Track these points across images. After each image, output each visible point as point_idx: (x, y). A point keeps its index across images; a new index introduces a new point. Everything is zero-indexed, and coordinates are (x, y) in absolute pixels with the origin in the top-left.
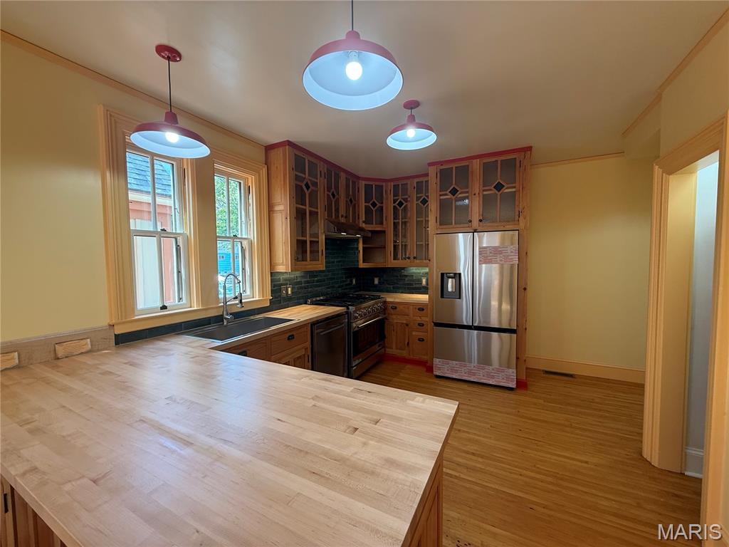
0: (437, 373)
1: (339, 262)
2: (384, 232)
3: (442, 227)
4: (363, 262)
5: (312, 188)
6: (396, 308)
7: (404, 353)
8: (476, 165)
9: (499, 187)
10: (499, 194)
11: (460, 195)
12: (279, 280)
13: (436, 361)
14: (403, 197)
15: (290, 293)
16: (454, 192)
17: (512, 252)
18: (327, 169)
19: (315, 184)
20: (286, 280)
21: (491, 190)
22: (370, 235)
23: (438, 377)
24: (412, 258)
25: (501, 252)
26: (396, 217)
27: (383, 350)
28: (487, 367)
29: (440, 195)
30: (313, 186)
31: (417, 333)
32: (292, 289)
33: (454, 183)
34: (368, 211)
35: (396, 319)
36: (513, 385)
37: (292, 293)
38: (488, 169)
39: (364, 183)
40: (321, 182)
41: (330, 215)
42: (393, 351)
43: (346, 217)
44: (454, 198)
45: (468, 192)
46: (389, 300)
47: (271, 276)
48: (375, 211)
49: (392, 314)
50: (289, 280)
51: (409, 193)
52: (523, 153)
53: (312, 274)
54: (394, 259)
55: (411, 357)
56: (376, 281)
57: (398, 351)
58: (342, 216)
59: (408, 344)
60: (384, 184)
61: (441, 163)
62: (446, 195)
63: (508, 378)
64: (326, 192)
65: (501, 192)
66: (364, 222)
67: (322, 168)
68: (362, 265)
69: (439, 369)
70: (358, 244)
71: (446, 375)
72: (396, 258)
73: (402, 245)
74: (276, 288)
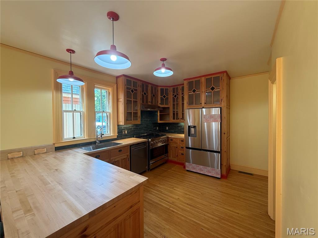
0: (187, 169)
1: (150, 120)
2: (169, 108)
3: (189, 106)
4: (160, 120)
5: (134, 91)
6: (172, 140)
7: (175, 159)
8: (203, 79)
9: (213, 89)
10: (213, 91)
11: (197, 93)
12: (122, 128)
13: (187, 164)
14: (177, 93)
15: (126, 133)
16: (194, 91)
17: (217, 117)
18: (142, 84)
19: (136, 90)
20: (124, 128)
21: (209, 90)
22: (162, 109)
23: (188, 171)
24: (180, 119)
25: (213, 117)
26: (174, 101)
27: (167, 158)
28: (207, 168)
29: (189, 93)
30: (135, 91)
31: (181, 151)
32: (127, 131)
33: (194, 87)
34: (162, 99)
35: (172, 145)
36: (219, 176)
37: (127, 133)
38: (208, 81)
39: (160, 88)
40: (139, 89)
41: (143, 102)
42: (171, 158)
43: (151, 102)
44: (194, 94)
45: (200, 91)
46: (170, 136)
47: (118, 126)
48: (165, 99)
49: (170, 142)
50: (126, 128)
51: (179, 92)
52: (223, 74)
53: (137, 125)
54: (173, 119)
55: (178, 161)
56: (167, 128)
57: (173, 158)
58: (149, 102)
59: (177, 155)
60: (169, 88)
61: (189, 79)
62: (191, 92)
63: (217, 173)
64: (141, 93)
65: (214, 91)
66: (160, 104)
67: (139, 83)
68: (159, 122)
69: (188, 167)
70: (157, 113)
71: (191, 170)
72: (174, 119)
73: (176, 113)
74: (120, 131)
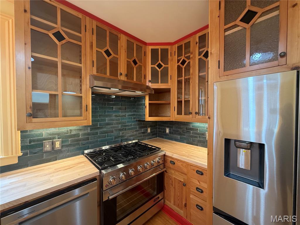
2: (168, 91)
3: (228, 72)
4: (150, 117)
5: (68, 39)
6: (174, 164)
7: (181, 213)
11: (262, 18)
12: (41, 135)
16: (249, 17)
24: (194, 113)
29: (226, 30)
31: (195, 198)
32: (62, 142)
33: (249, 3)
34: (154, 73)
35: (174, 175)
37: (62, 147)
39: (150, 47)
40: (86, 36)
41: (101, 69)
42: (170, 204)
43: (127, 75)
46: (168, 154)
48: (160, 71)
49: (170, 168)
50: (58, 134)
51: (191, 50)
57: (174, 206)
58: (122, 75)
59: (186, 205)
60: (169, 47)
66: (150, 81)
67: (88, 24)
70: (144, 101)
72: (179, 113)
73: (185, 101)
74: (32, 144)
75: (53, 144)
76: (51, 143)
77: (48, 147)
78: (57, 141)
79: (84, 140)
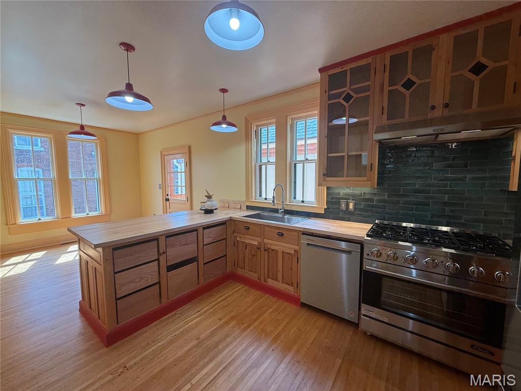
5: (356, 96)
12: (339, 194)
18: (392, 55)
19: (365, 89)
20: (347, 195)
30: (359, 93)
32: (355, 205)
37: (355, 209)
40: (378, 81)
47: (327, 190)
64: (386, 89)
67: (379, 62)
74: (333, 200)
75: (347, 205)
76: (345, 203)
77: (343, 206)
78: (351, 202)
79: (379, 208)
